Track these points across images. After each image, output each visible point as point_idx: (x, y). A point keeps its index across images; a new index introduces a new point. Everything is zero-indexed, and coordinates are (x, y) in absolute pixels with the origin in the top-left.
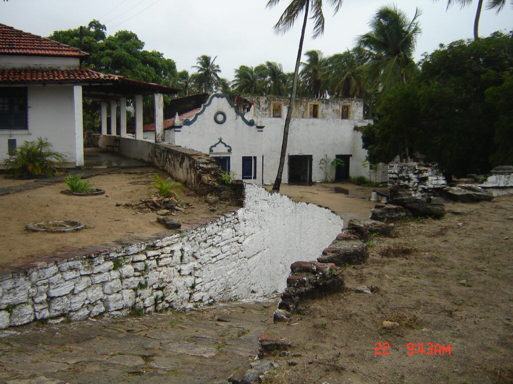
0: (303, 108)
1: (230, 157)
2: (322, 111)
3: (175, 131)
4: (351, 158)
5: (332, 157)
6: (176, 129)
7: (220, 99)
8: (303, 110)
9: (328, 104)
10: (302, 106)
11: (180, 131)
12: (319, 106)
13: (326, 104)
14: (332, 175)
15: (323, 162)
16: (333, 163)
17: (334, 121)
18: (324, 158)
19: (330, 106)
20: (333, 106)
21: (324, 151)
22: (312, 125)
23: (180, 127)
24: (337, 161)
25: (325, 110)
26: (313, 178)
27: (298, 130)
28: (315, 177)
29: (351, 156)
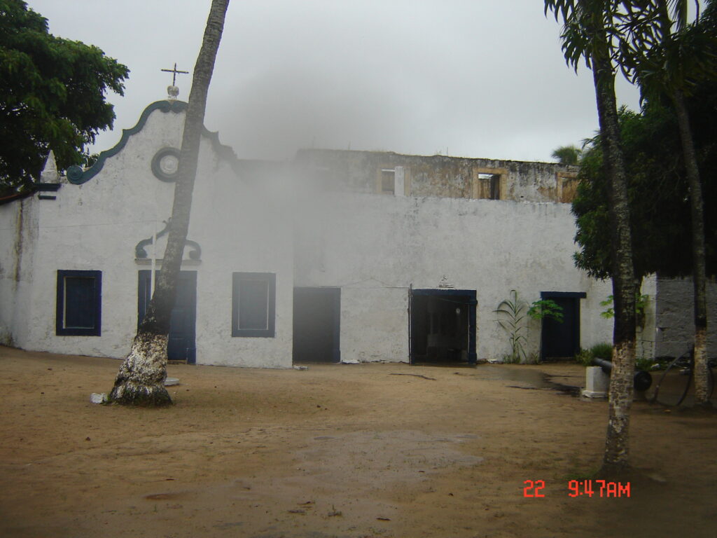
0: (460, 180)
1: (196, 272)
2: (512, 191)
3: (41, 198)
4: (582, 301)
5: (531, 297)
6: (43, 194)
7: (171, 115)
8: (462, 187)
9: (526, 173)
10: (459, 177)
11: (54, 198)
12: (504, 176)
13: (521, 172)
14: (532, 344)
15: (506, 308)
16: (532, 311)
17: (534, 206)
18: (509, 298)
19: (532, 177)
20: (539, 179)
21: (509, 281)
22: (474, 213)
23: (55, 187)
24: (544, 307)
25: (518, 189)
26: (478, 351)
27: (436, 225)
28: (484, 349)
29: (583, 295)
